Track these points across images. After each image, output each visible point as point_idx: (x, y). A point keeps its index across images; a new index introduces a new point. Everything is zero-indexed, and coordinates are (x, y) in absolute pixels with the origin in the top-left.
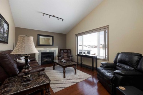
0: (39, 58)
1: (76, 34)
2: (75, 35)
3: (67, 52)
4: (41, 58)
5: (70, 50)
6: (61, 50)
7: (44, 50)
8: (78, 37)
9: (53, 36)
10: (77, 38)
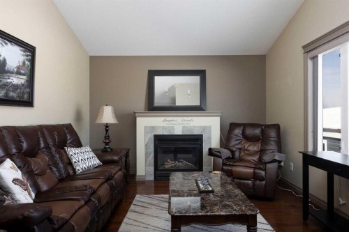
0: (147, 154)
1: (304, 47)
2: (302, 51)
3: (263, 139)
4: (152, 155)
5: (277, 127)
6: (233, 126)
7: (164, 124)
8: (315, 58)
9: (204, 71)
10: (310, 63)
